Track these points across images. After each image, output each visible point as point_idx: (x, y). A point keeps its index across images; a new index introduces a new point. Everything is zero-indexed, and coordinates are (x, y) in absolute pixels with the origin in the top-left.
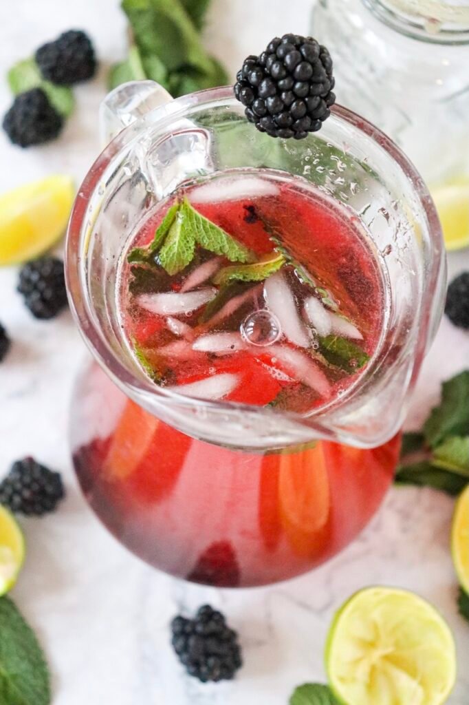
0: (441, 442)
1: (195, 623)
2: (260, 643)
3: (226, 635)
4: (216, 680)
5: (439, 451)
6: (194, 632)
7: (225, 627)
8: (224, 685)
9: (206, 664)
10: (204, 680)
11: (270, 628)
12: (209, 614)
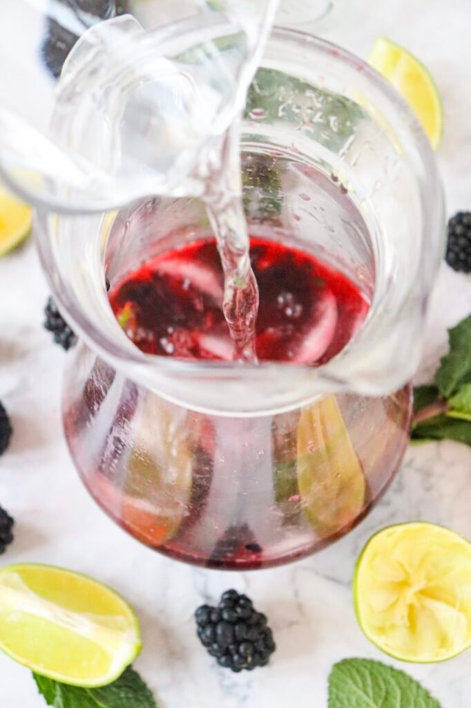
0: (454, 393)
1: (221, 611)
2: (291, 624)
3: (254, 619)
4: (249, 668)
5: (453, 402)
6: (221, 620)
7: (253, 611)
8: (258, 671)
9: (238, 652)
10: (237, 670)
11: (300, 607)
12: (234, 599)
